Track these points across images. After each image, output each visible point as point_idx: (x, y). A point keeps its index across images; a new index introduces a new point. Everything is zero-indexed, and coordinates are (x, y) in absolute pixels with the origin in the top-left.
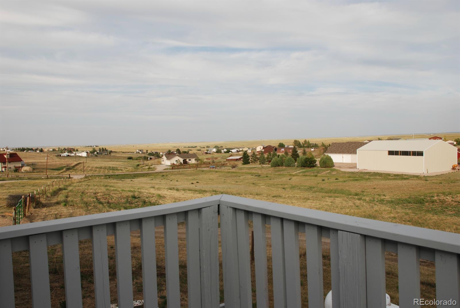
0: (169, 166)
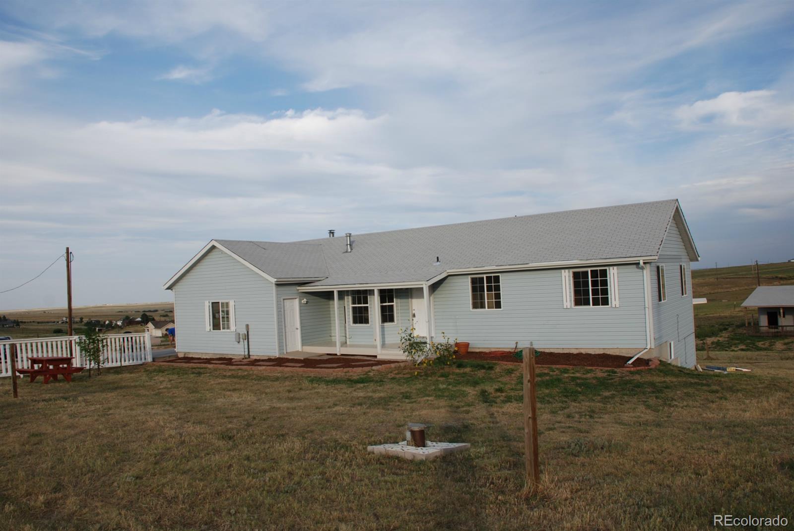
0: (160, 337)
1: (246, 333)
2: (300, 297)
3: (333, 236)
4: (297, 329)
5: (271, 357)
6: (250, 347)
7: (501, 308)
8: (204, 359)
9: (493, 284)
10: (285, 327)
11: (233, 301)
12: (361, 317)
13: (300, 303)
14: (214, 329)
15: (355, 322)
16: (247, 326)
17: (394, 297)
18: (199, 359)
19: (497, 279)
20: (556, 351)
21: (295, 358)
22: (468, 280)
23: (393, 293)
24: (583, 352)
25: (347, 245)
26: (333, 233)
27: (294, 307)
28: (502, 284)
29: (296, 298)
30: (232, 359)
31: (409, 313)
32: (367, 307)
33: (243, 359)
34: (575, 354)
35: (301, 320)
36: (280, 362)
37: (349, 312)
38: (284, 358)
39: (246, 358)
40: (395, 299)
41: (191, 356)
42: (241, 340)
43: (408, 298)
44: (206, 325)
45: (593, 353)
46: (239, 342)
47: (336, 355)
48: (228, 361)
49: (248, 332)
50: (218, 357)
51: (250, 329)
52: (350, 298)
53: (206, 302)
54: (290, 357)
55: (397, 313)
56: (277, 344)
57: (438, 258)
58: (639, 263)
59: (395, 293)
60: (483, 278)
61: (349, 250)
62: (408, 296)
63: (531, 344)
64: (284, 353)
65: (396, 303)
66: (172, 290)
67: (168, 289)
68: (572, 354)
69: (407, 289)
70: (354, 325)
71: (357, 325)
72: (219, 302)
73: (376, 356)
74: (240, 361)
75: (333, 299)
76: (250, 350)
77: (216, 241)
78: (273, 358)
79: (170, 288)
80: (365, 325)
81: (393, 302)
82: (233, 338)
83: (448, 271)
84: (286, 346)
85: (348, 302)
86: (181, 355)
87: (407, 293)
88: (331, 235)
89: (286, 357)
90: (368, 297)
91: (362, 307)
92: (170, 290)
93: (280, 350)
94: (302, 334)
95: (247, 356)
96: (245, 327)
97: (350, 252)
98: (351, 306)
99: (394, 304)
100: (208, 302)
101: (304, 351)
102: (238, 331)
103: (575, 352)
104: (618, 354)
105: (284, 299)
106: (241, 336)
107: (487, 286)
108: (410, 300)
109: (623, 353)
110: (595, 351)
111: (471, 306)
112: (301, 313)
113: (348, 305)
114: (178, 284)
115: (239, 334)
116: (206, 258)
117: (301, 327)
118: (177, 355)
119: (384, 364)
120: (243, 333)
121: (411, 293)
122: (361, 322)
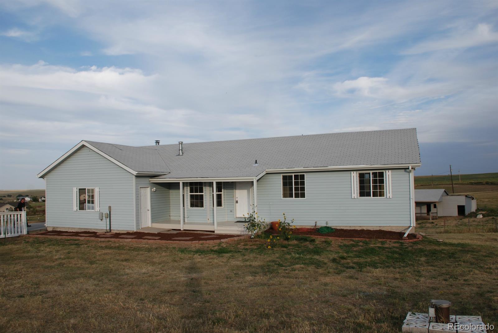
1: (108, 213)
2: (151, 186)
3: (159, 144)
4: (148, 210)
5: (129, 232)
6: (111, 224)
7: (305, 197)
8: (70, 232)
9: (299, 181)
10: (141, 208)
11: (98, 188)
12: (197, 201)
13: (151, 191)
14: (80, 210)
15: (192, 205)
16: (110, 207)
17: (223, 188)
18: (67, 232)
19: (303, 177)
20: (345, 228)
21: (150, 232)
22: (281, 177)
23: (221, 185)
24: (365, 228)
25: (180, 150)
26: (158, 142)
27: (147, 193)
28: (306, 180)
29: (148, 187)
30: (97, 233)
31: (233, 200)
32: (203, 195)
33: (106, 233)
34: (359, 230)
35: (151, 204)
36: (139, 235)
37: (187, 198)
38: (141, 232)
39: (108, 232)
40: (223, 190)
41: (59, 230)
42: (104, 218)
43: (233, 189)
44: (74, 206)
45: (372, 230)
46: (102, 220)
47: (180, 230)
48: (94, 234)
49: (110, 212)
50: (83, 231)
51: (111, 210)
52: (189, 188)
53: (74, 188)
54: (146, 232)
55: (224, 200)
56: (135, 221)
57: (256, 161)
58: (408, 168)
59: (223, 185)
60: (292, 176)
61: (181, 154)
62: (233, 187)
63: (327, 223)
64: (139, 228)
65: (224, 193)
66: (44, 178)
67: (41, 177)
68: (357, 230)
69: (233, 182)
70: (191, 208)
71: (193, 208)
72: (85, 189)
73: (214, 232)
74: (104, 234)
75: (179, 189)
76: (112, 226)
77: (85, 141)
78: (131, 232)
79: (42, 177)
80: (200, 208)
81: (221, 192)
82: (97, 216)
83: (267, 170)
84: (141, 223)
85: (187, 191)
86: (50, 229)
87: (231, 186)
88: (157, 144)
89: (142, 231)
90: (204, 187)
91: (198, 195)
92: (42, 179)
93: (137, 226)
94: (152, 214)
95: (109, 231)
96: (108, 208)
97: (182, 155)
98: (189, 194)
99: (222, 193)
100: (76, 188)
101: (153, 227)
102: (102, 211)
103: (359, 229)
104: (389, 230)
105: (140, 188)
106: (104, 215)
107: (294, 182)
108: (234, 190)
109: (393, 229)
110: (373, 228)
111: (282, 196)
112: (151, 199)
113: (187, 193)
114: (50, 174)
115: (102, 214)
116: (76, 154)
117: (152, 209)
118: (47, 229)
119: (229, 238)
120: (106, 212)
121: (235, 185)
122: (197, 206)
